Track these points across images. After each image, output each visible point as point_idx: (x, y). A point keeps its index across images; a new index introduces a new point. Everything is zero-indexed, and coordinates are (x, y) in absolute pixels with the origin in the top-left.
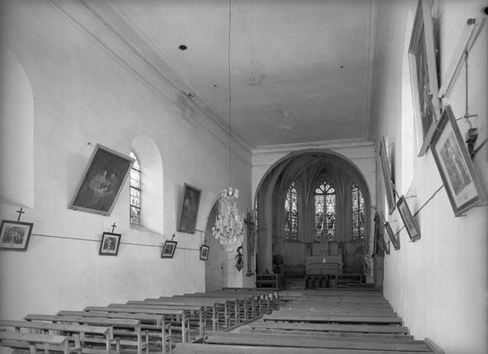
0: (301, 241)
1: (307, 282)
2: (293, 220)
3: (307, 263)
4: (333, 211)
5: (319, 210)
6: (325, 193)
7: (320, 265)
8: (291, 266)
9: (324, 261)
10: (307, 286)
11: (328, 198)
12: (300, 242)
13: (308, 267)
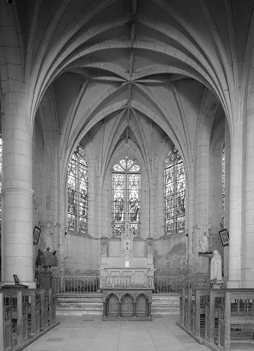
0: (92, 235)
1: (106, 304)
2: (81, 204)
3: (102, 268)
4: (137, 196)
5: (119, 194)
6: (127, 172)
7: (121, 271)
8: (77, 272)
9: (127, 265)
10: (106, 313)
11: (131, 178)
12: (90, 237)
13: (103, 274)
